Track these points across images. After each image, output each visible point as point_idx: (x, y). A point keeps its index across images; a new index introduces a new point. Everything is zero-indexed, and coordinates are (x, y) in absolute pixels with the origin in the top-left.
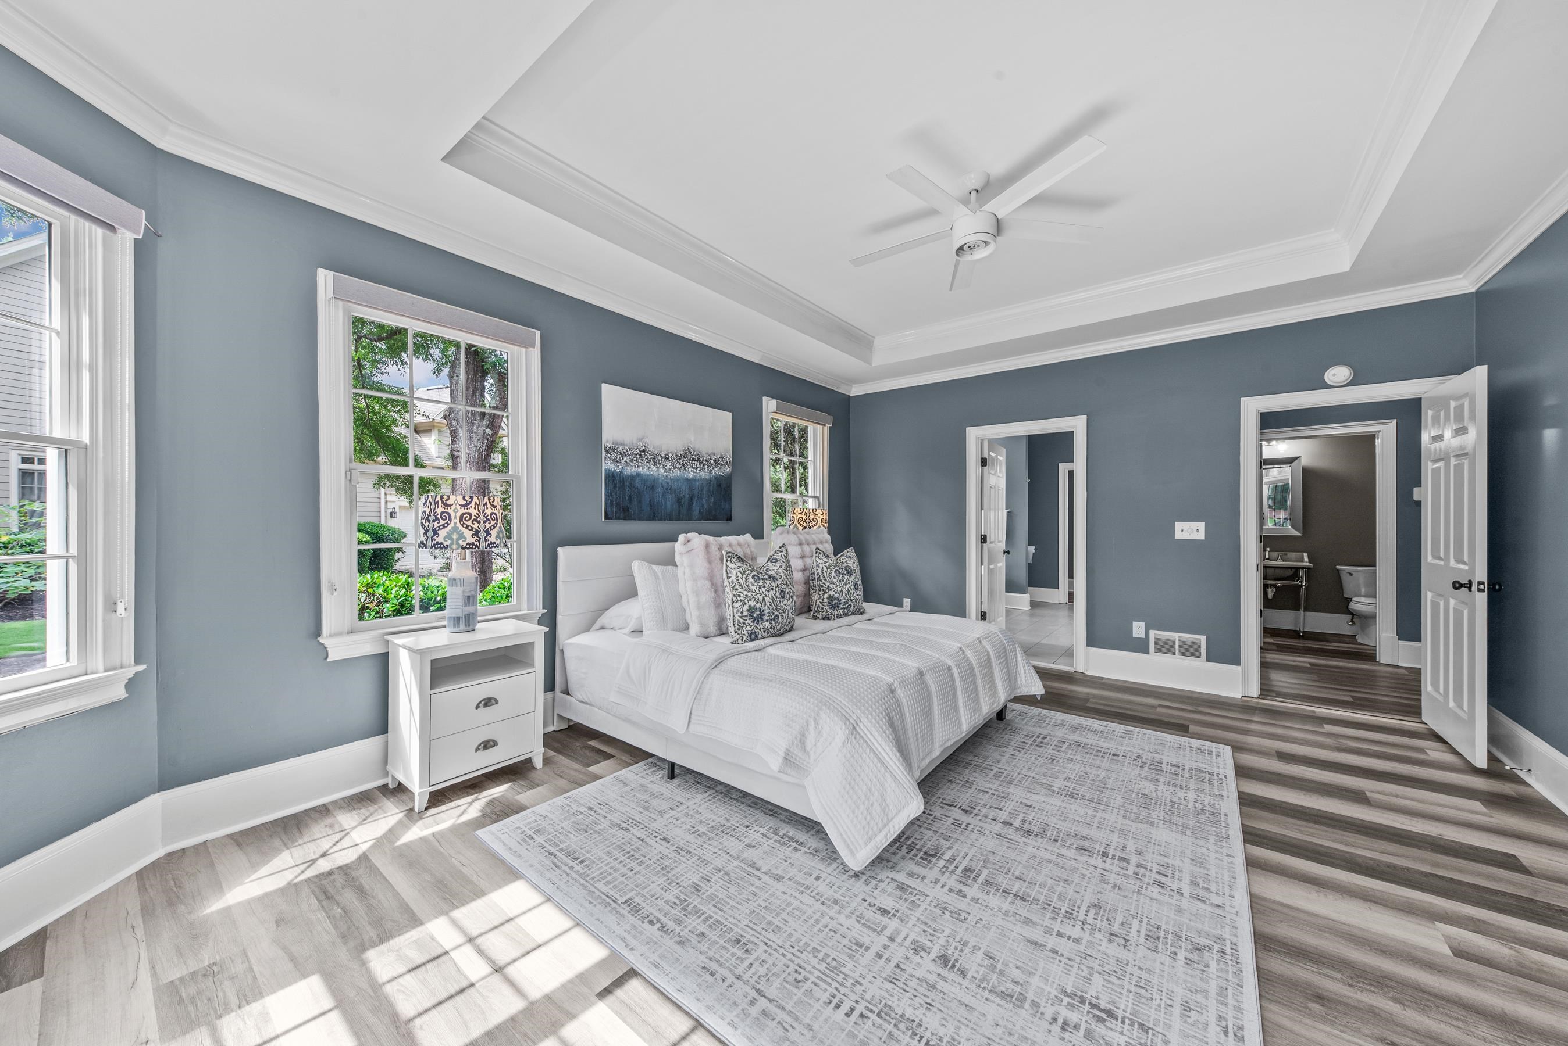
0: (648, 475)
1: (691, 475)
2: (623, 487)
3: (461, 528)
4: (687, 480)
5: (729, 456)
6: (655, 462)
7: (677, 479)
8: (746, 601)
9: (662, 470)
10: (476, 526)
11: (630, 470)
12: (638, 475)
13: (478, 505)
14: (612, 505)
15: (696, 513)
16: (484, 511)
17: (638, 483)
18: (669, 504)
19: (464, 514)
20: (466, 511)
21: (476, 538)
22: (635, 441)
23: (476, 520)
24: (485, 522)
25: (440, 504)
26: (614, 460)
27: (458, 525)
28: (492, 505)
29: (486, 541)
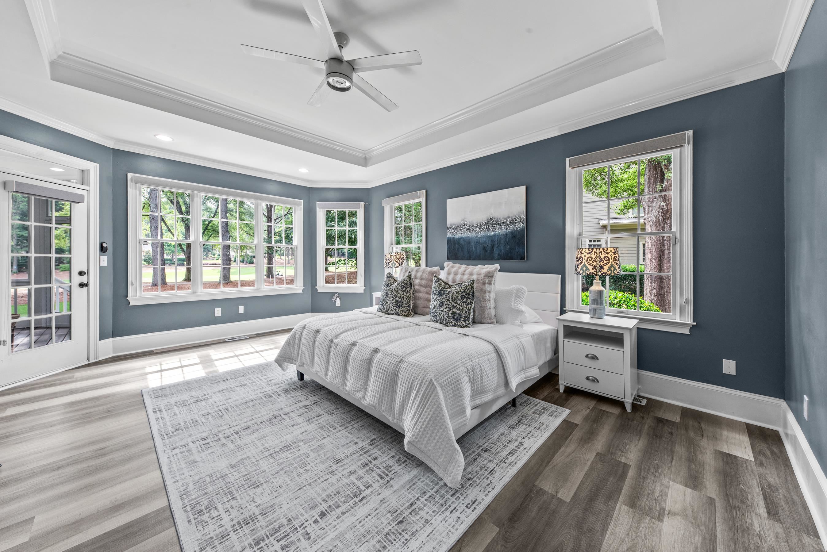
0: (467, 237)
1: (492, 233)
2: (455, 244)
4: (489, 236)
5: (522, 216)
6: (470, 230)
7: (484, 237)
9: (474, 234)
11: (458, 236)
12: (462, 237)
14: (450, 253)
15: (496, 255)
17: (461, 242)
18: (478, 251)
22: (460, 222)
26: (451, 232)
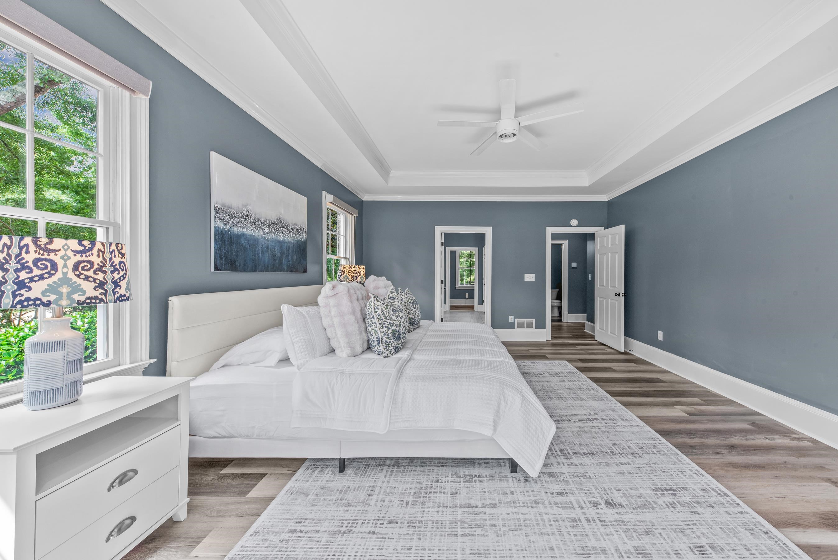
0: (251, 236)
1: (282, 239)
2: (231, 243)
3: (75, 279)
4: (279, 242)
5: (305, 227)
6: (256, 226)
7: (273, 241)
8: (389, 327)
9: (261, 232)
10: (100, 276)
11: (236, 230)
12: (243, 234)
13: (103, 253)
14: (221, 258)
15: (285, 267)
16: (111, 259)
17: (243, 241)
18: (266, 259)
19: (79, 262)
20: (84, 258)
21: (100, 291)
22: (240, 206)
23: (100, 269)
24: (112, 272)
25: (32, 248)
26: (223, 220)
27: (71, 275)
28: (121, 253)
29: (114, 294)
